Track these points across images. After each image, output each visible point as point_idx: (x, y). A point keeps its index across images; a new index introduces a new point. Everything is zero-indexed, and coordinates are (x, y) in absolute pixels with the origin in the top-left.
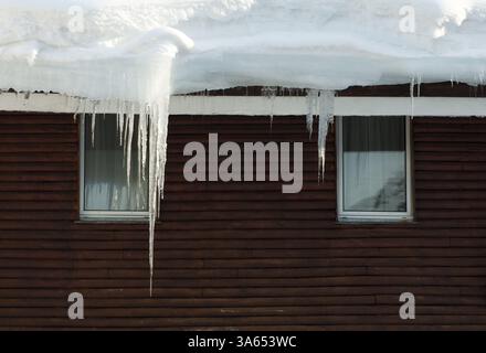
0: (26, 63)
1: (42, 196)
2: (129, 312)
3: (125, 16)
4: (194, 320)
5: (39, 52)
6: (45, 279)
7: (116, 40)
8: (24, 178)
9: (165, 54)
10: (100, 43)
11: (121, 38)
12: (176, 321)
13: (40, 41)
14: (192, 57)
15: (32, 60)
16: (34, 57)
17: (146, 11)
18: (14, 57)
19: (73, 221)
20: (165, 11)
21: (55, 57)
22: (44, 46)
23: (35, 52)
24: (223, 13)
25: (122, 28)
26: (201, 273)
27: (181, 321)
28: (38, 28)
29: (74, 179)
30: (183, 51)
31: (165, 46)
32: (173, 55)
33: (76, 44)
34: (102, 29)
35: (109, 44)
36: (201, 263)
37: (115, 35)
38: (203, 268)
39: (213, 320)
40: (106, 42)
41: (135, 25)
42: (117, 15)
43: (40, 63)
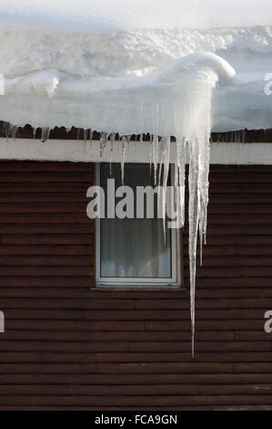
0: (45, 95)
1: (55, 261)
2: (151, 390)
3: (157, 41)
4: (226, 398)
5: (61, 81)
6: (58, 352)
7: (146, 70)
8: (35, 241)
9: (204, 81)
10: (129, 72)
11: (152, 68)
12: (204, 399)
13: (61, 71)
14: (233, 89)
15: (52, 90)
16: (55, 87)
17: (180, 36)
18: (32, 88)
19: (88, 288)
20: (202, 37)
21: (78, 87)
22: (65, 76)
23: (56, 81)
24: (265, 42)
25: (155, 55)
26: (232, 345)
27: (211, 399)
28: (58, 55)
29: (91, 242)
30: (224, 81)
31: (204, 72)
32: (214, 84)
33: (102, 73)
34: (131, 55)
35: (139, 73)
36: (231, 335)
37: (146, 64)
38: (234, 341)
39: (246, 399)
40: (135, 72)
41: (168, 52)
42: (149, 39)
43: (61, 95)
